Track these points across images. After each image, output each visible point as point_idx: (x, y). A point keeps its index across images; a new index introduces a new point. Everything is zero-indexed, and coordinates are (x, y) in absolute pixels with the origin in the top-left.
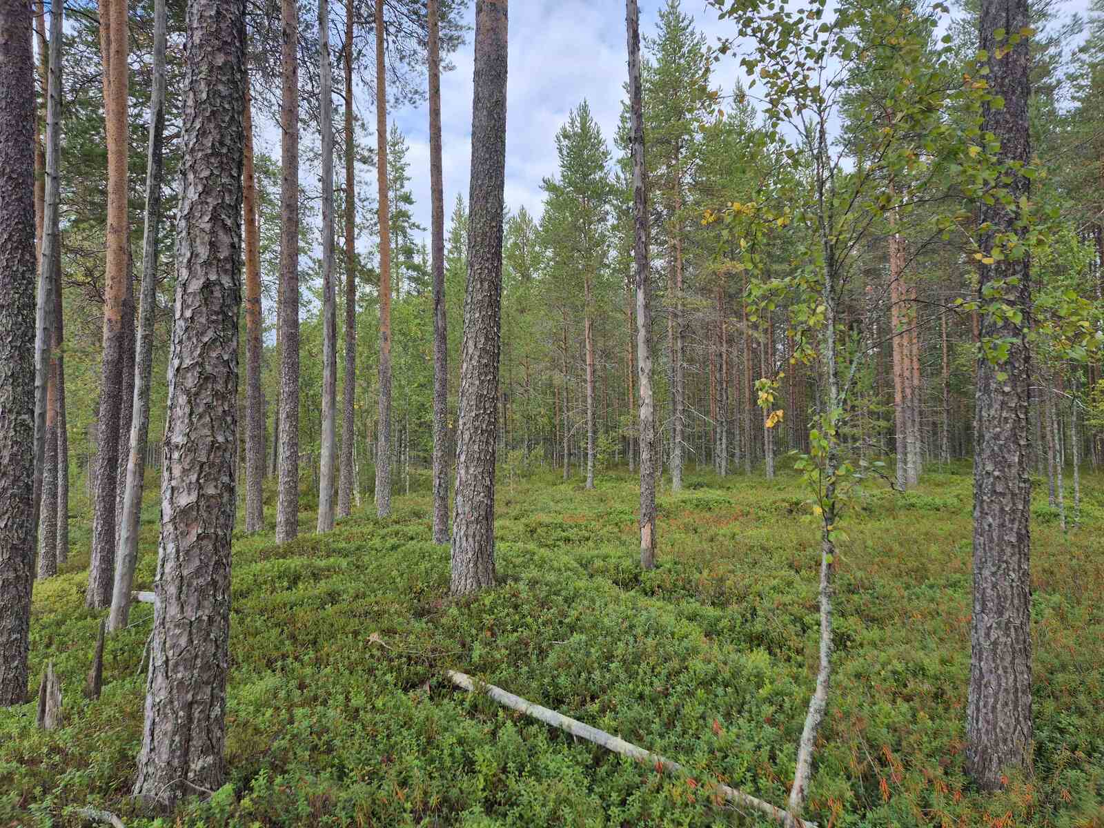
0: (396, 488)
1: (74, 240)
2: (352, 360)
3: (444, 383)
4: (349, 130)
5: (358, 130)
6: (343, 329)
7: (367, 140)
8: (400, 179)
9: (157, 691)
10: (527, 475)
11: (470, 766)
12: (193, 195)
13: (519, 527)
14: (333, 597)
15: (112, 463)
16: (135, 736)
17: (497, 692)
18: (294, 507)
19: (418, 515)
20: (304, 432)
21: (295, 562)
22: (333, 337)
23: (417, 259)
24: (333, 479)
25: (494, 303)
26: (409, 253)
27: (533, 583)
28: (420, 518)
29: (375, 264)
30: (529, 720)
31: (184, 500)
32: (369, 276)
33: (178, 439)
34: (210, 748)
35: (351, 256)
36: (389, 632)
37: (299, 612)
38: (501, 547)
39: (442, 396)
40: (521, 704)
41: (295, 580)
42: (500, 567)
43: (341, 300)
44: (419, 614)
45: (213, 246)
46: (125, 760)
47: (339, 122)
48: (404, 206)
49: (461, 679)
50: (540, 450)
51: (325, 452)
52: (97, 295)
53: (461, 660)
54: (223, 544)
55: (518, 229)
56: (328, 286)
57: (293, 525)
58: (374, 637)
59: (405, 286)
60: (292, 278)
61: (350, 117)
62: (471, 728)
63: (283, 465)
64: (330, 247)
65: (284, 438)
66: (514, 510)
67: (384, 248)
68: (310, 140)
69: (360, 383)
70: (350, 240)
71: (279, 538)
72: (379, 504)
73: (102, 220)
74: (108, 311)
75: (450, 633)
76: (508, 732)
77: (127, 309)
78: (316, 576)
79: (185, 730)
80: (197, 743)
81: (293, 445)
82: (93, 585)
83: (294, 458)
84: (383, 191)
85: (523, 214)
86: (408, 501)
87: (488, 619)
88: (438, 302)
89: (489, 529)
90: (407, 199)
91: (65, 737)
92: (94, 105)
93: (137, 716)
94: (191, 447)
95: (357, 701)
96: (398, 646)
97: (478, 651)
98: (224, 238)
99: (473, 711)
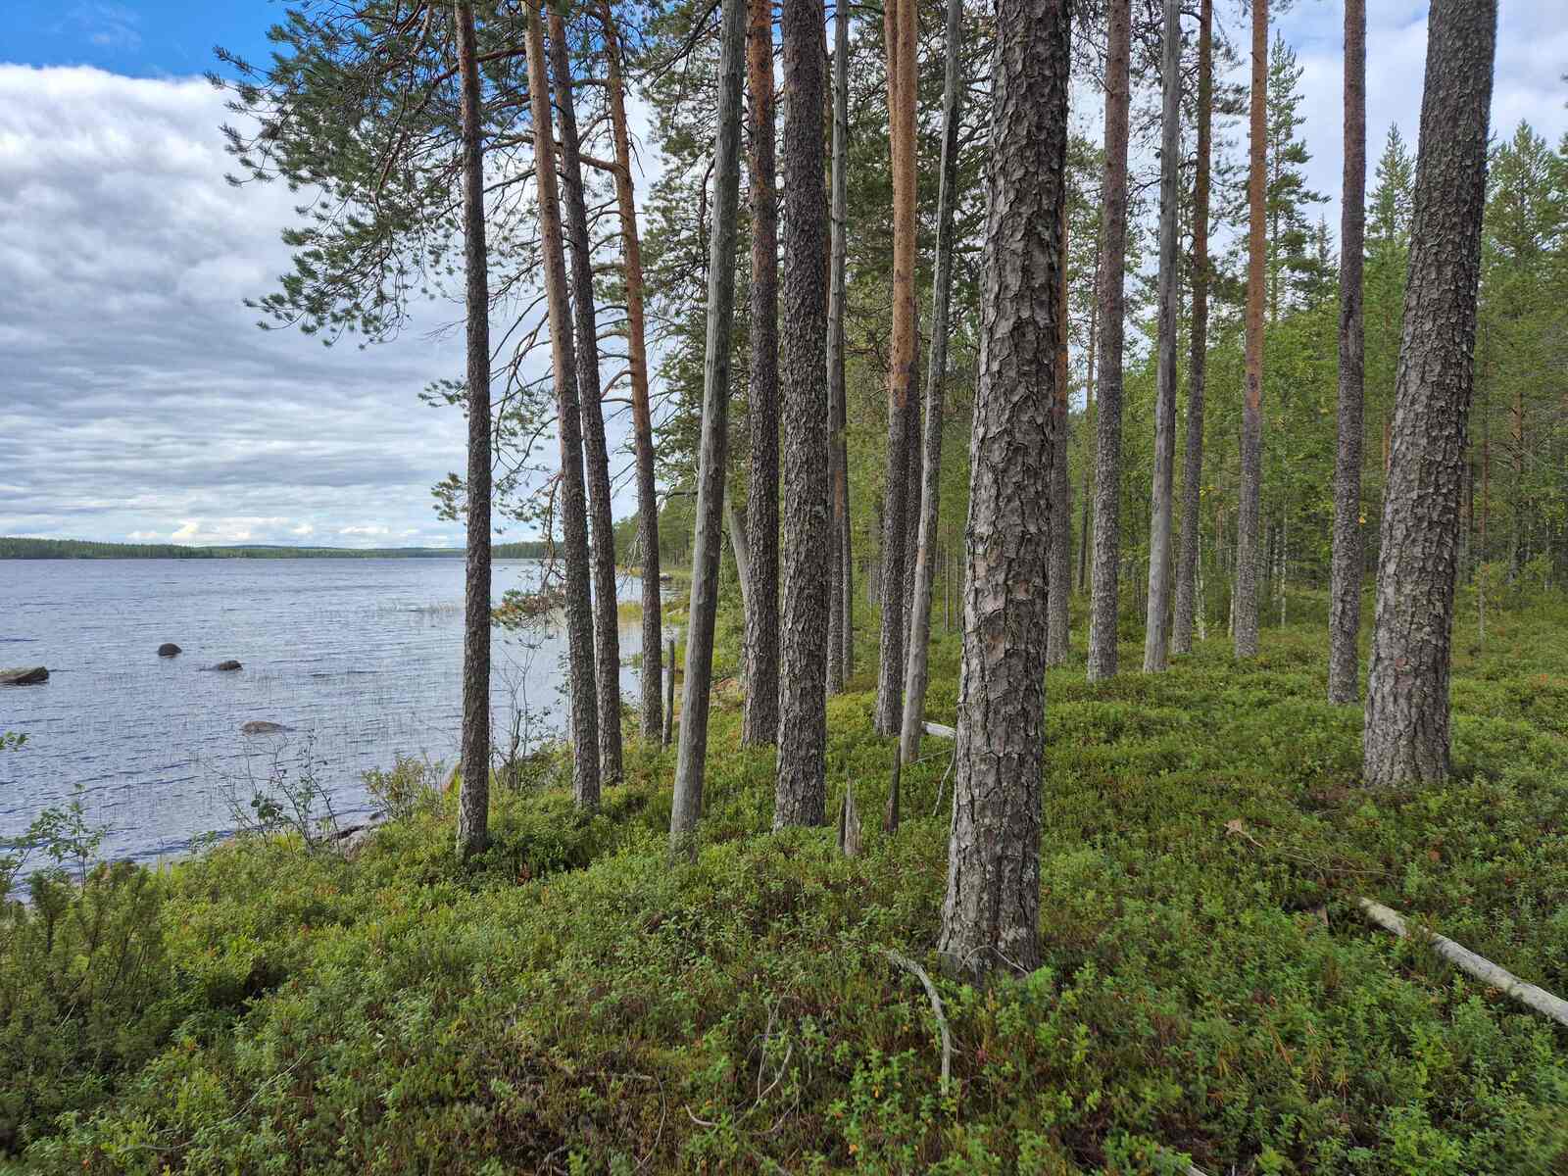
0: (1266, 616)
1: (857, 299)
2: (1197, 421)
3: (1356, 449)
4: (1205, 66)
5: (1220, 63)
6: (1185, 376)
7: (1233, 75)
8: (1286, 125)
9: (962, 836)
10: (1517, 605)
11: (1403, 1046)
12: (1002, 208)
13: (1498, 692)
14: (1171, 761)
15: (899, 565)
16: (936, 885)
17: (1453, 949)
18: (1111, 635)
19: (1302, 658)
20: (1127, 530)
21: (1115, 708)
22: (1171, 388)
23: (1310, 251)
24: (1166, 599)
25: (1463, 301)
26: (1295, 242)
27: (1526, 788)
28: (1305, 662)
29: (1238, 269)
30: (1517, 1006)
31: (990, 606)
32: (1229, 290)
33: (983, 529)
34: (1023, 919)
35: (1201, 263)
36: (1259, 823)
37: (1126, 775)
38: (1460, 722)
39: (1352, 469)
40: (1502, 978)
41: (1116, 732)
42: (1459, 753)
43: (1184, 334)
44: (1308, 806)
45: (1026, 272)
46: (927, 910)
47: (1190, 57)
48: (1290, 168)
49: (1381, 913)
50: (1543, 563)
51: (1156, 558)
52: (881, 365)
53: (1385, 885)
54: (1035, 664)
55: (1513, 165)
56: (1166, 315)
57: (1110, 660)
58: (1236, 826)
59: (1289, 297)
60: (1115, 307)
61: (1207, 44)
62: (1404, 992)
63: (1096, 576)
64: (1170, 254)
65: (1098, 537)
66: (1488, 664)
67: (1255, 243)
68: (1146, 97)
69: (1210, 456)
70: (1200, 240)
71: (1091, 674)
72: (1237, 639)
73: (885, 270)
74: (894, 382)
75: (1365, 840)
76: (1473, 1012)
77: (913, 373)
78: (1145, 730)
79: (994, 886)
80: (1008, 908)
81: (1111, 546)
82: (881, 708)
83: (1113, 563)
84: (1257, 152)
85: (1524, 135)
86: (1284, 637)
87: (1435, 833)
88: (1350, 314)
89: (1440, 688)
90: (1298, 155)
91: (867, 867)
92: (876, 123)
93: (939, 862)
94: (997, 540)
95: (1213, 907)
96: (1272, 846)
97: (1415, 879)
98: (1041, 259)
99: (1407, 967)
